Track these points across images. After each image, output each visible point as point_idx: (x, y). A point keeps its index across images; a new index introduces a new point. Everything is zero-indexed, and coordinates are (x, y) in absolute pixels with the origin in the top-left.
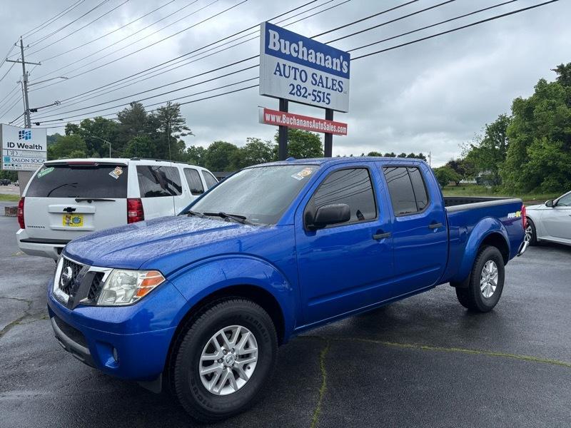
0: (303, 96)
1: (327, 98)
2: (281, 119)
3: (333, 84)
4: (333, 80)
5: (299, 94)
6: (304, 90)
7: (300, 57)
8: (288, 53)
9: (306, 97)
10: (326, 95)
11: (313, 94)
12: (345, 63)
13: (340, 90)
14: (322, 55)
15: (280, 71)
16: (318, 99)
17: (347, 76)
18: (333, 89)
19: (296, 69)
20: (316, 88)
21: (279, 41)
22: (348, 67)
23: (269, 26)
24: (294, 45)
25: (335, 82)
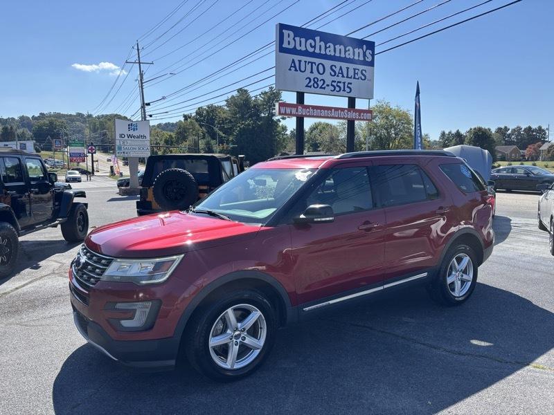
0: (321, 88)
1: (348, 87)
2: (297, 111)
3: (355, 73)
4: (355, 69)
5: (316, 85)
6: (322, 82)
7: (317, 51)
8: (304, 49)
9: (324, 88)
10: (346, 84)
11: (332, 85)
12: (369, 52)
13: (363, 78)
14: (342, 47)
15: (295, 67)
16: (337, 89)
17: (372, 64)
18: (354, 78)
19: (312, 63)
20: (335, 78)
21: (294, 39)
22: (373, 55)
23: (282, 27)
24: (310, 41)
25: (357, 71)
